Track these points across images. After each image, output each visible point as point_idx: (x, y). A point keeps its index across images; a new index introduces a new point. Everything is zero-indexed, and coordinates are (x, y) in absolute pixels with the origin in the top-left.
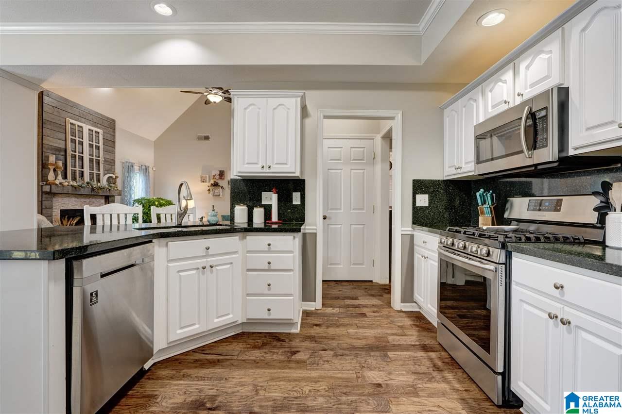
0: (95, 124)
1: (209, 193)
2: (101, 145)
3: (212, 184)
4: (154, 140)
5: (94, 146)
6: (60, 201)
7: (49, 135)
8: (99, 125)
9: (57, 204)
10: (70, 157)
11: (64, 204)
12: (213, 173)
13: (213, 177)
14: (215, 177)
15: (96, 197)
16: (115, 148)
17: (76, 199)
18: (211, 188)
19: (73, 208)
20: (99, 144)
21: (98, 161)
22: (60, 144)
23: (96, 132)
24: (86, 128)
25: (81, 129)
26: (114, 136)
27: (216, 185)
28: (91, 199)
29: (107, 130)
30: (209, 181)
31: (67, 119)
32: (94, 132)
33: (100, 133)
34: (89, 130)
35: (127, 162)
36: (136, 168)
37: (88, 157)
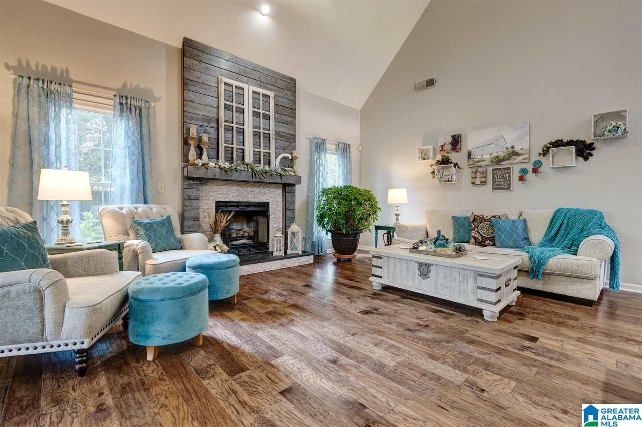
0: (262, 84)
1: (434, 177)
2: (272, 113)
3: (438, 162)
4: (360, 109)
5: (261, 114)
6: (215, 189)
7: (193, 100)
8: (270, 87)
9: (211, 194)
10: (223, 129)
11: (222, 194)
12: (441, 143)
13: (440, 149)
14: (444, 148)
15: (268, 185)
16: (295, 118)
17: (239, 188)
18: (435, 167)
19: (235, 201)
20: (269, 112)
21: (267, 136)
22: (209, 112)
23: (264, 95)
24: (249, 90)
25: (241, 92)
26: (294, 102)
27: (445, 161)
28: (261, 188)
29: (283, 93)
30: (434, 158)
31: (220, 77)
32: (261, 95)
33: (271, 98)
34: (254, 92)
35: (314, 138)
36: (330, 146)
37: (252, 129)
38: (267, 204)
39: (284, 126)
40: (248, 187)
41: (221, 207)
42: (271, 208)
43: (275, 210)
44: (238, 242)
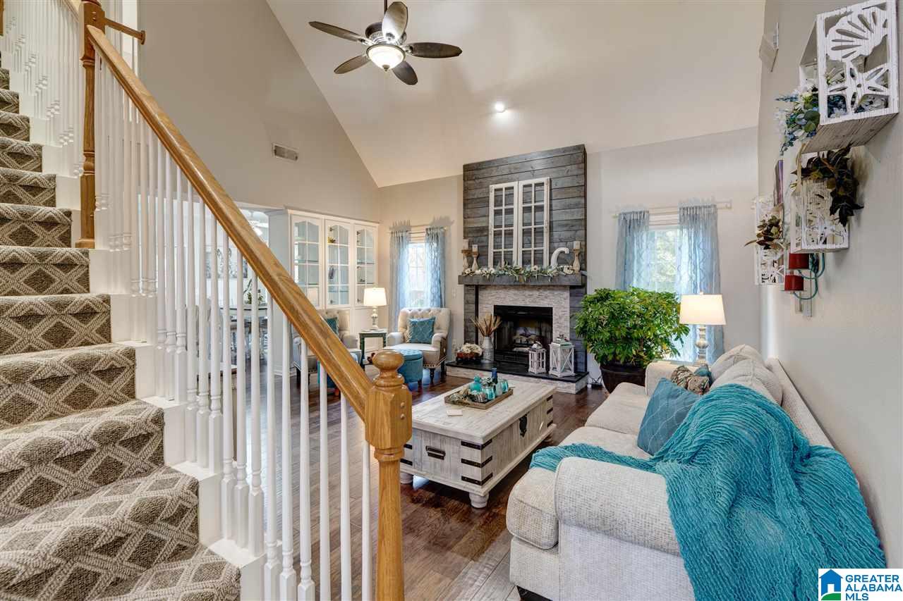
0: (536, 173)
2: (546, 202)
5: (533, 207)
6: (493, 294)
8: (545, 171)
9: (490, 298)
10: (492, 235)
11: (499, 298)
15: (551, 287)
17: (516, 292)
19: (514, 304)
20: (543, 201)
21: (540, 230)
22: (482, 222)
23: (536, 185)
24: (520, 186)
25: (510, 192)
29: (563, 171)
31: (491, 186)
32: (533, 185)
33: (545, 184)
34: (526, 186)
37: (521, 227)
38: (550, 310)
39: (567, 212)
40: (525, 290)
41: (500, 311)
42: (555, 315)
43: (560, 318)
44: (520, 349)
